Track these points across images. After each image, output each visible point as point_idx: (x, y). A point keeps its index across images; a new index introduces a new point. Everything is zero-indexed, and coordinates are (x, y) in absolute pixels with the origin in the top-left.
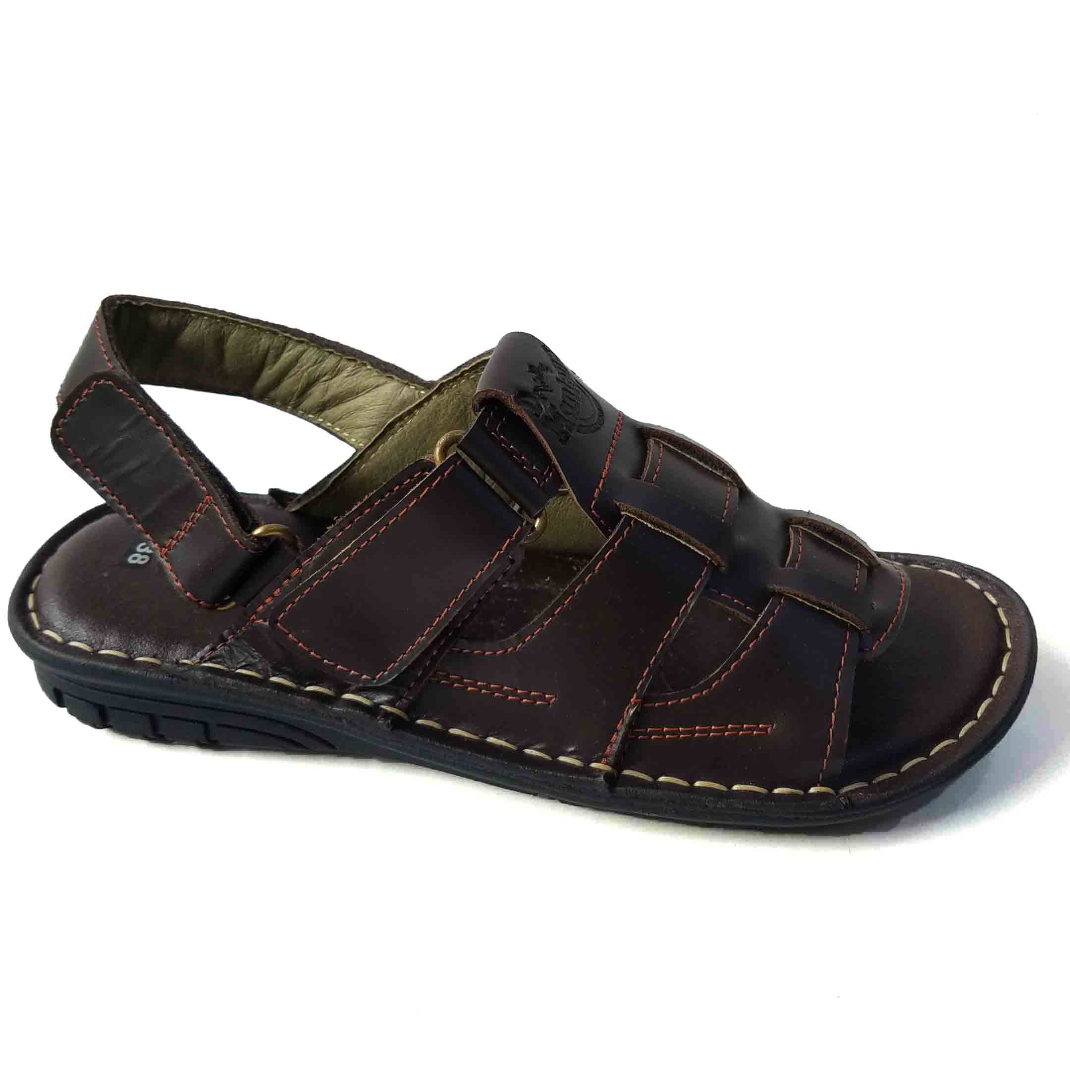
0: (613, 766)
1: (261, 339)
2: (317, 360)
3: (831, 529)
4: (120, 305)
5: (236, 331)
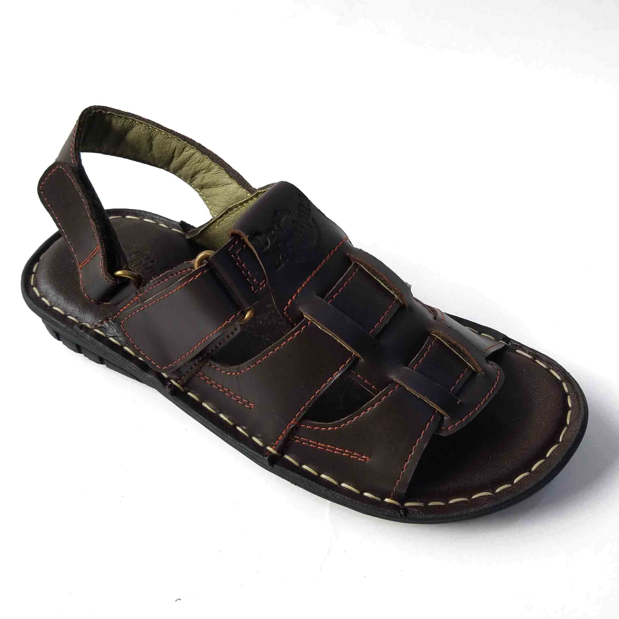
0: (278, 451)
1: (172, 142)
2: (199, 160)
3: (456, 342)
4: (95, 113)
5: (159, 136)
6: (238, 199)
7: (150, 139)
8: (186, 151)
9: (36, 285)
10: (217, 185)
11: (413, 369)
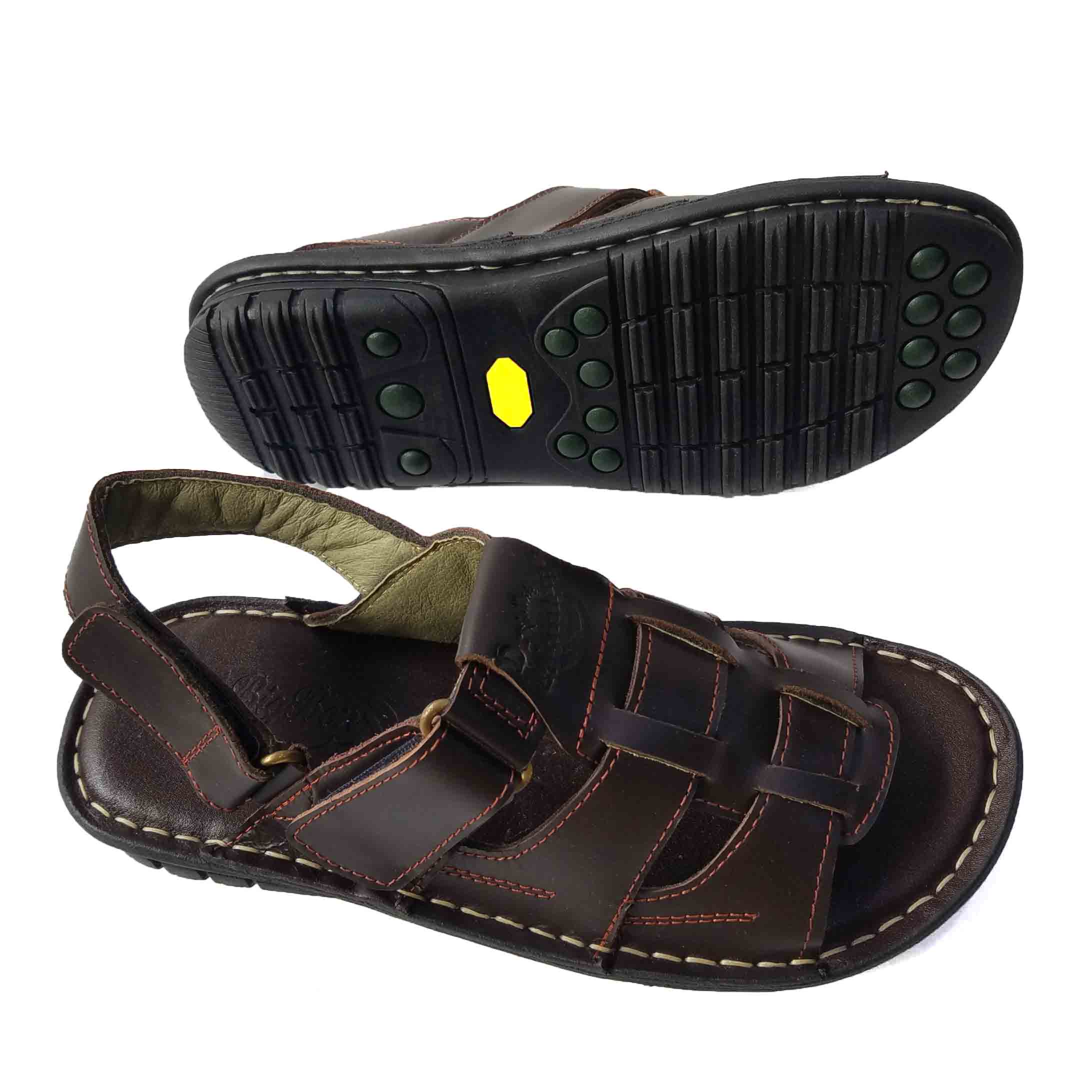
0: (611, 947)
5: (229, 491)
6: (401, 560)
7: (216, 500)
8: (285, 503)
10: (356, 543)
11: (780, 763)
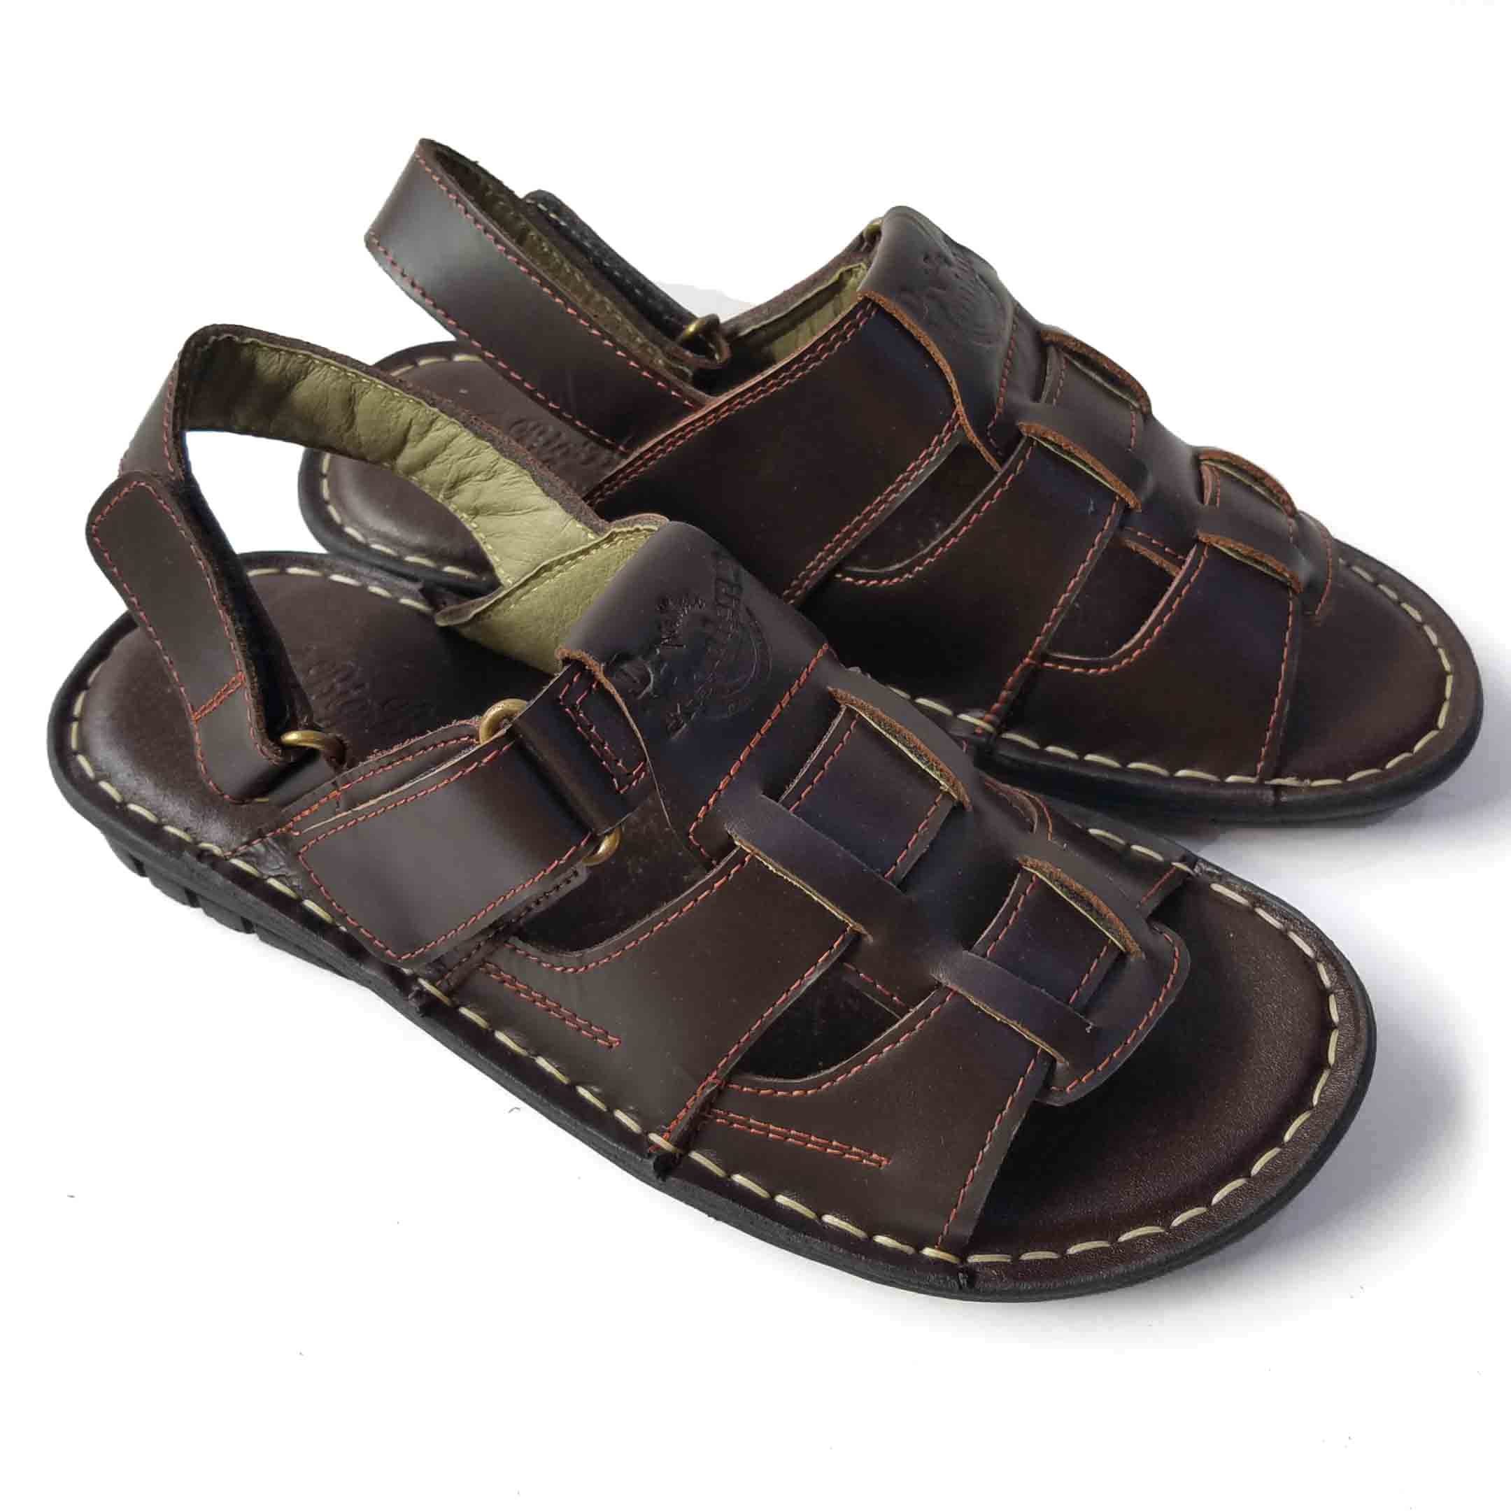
0: (677, 1144)
1: (401, 408)
2: (470, 451)
3: (1080, 886)
4: (215, 341)
5: (370, 393)
6: (564, 545)
7: (350, 402)
8: (438, 430)
9: (84, 749)
10: (514, 510)
11: (984, 956)
